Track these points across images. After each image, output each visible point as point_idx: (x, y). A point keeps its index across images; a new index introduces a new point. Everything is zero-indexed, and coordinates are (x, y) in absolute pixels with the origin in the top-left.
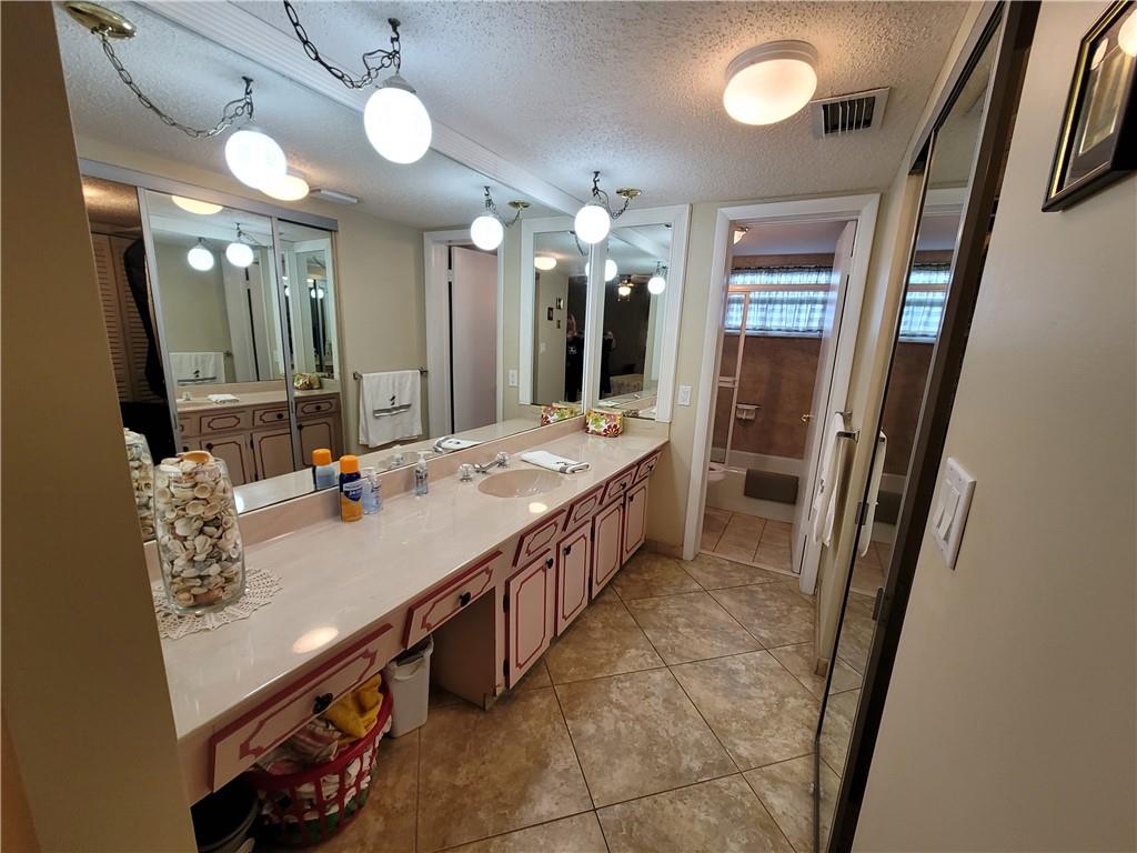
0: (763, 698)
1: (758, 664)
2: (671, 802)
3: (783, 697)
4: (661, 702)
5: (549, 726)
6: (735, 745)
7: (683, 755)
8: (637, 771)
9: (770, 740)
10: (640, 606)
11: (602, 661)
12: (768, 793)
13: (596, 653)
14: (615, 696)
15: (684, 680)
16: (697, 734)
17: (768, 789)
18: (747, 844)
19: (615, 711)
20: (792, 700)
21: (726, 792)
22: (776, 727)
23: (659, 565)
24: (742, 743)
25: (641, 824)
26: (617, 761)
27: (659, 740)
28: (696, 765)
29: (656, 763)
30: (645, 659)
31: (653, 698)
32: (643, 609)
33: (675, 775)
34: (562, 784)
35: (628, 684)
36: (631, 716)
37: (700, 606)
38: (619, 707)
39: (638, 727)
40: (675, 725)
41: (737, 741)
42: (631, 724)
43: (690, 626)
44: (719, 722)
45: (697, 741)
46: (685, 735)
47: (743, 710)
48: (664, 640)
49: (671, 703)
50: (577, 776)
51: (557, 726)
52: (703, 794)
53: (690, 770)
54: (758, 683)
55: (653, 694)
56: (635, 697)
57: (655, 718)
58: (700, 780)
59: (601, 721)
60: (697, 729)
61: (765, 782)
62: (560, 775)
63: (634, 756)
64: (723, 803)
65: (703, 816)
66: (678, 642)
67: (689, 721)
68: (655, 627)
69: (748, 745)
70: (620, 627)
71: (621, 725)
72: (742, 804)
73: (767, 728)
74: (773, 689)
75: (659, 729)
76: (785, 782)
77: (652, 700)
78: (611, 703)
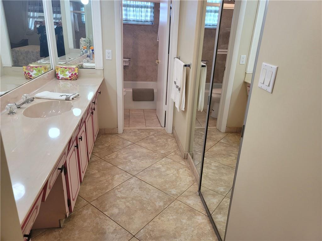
0: (172, 173)
1: (165, 163)
2: (159, 219)
3: (178, 170)
4: (138, 189)
5: (97, 219)
6: (170, 192)
7: (155, 203)
8: (142, 216)
9: (180, 185)
10: (110, 158)
11: (106, 185)
12: (187, 201)
13: (102, 182)
14: (119, 195)
15: (143, 178)
16: (157, 194)
17: (186, 200)
18: (188, 218)
19: (122, 200)
20: (181, 170)
21: (175, 207)
22: (180, 180)
23: (109, 139)
24: (172, 190)
25: (153, 231)
26: (133, 216)
27: (145, 202)
28: (161, 204)
29: (148, 210)
30: (124, 177)
31: (134, 189)
32: (112, 158)
33: (156, 210)
34: (116, 235)
35: (122, 189)
36: (130, 199)
37: (135, 149)
38: (123, 198)
39: (134, 202)
40: (148, 194)
41: (170, 190)
42: (131, 202)
43: (135, 158)
44: (162, 187)
45: (158, 196)
46: (153, 196)
47: (167, 179)
48: (127, 167)
49: (142, 188)
50: (120, 229)
51: (101, 217)
52: (168, 211)
53: (160, 206)
54: (168, 169)
55: (134, 188)
56: (128, 192)
57: (139, 195)
58: (165, 208)
59: (119, 206)
60: (156, 192)
61: (184, 198)
62: (113, 233)
63: (139, 211)
64: (175, 211)
65: (171, 218)
66: (133, 166)
67: (152, 191)
68: (121, 164)
69: (174, 190)
70: (106, 169)
71: (128, 204)
72: (181, 208)
73: (178, 182)
74: (173, 169)
75: (143, 198)
76: (190, 195)
77: (135, 190)
78: (119, 198)
